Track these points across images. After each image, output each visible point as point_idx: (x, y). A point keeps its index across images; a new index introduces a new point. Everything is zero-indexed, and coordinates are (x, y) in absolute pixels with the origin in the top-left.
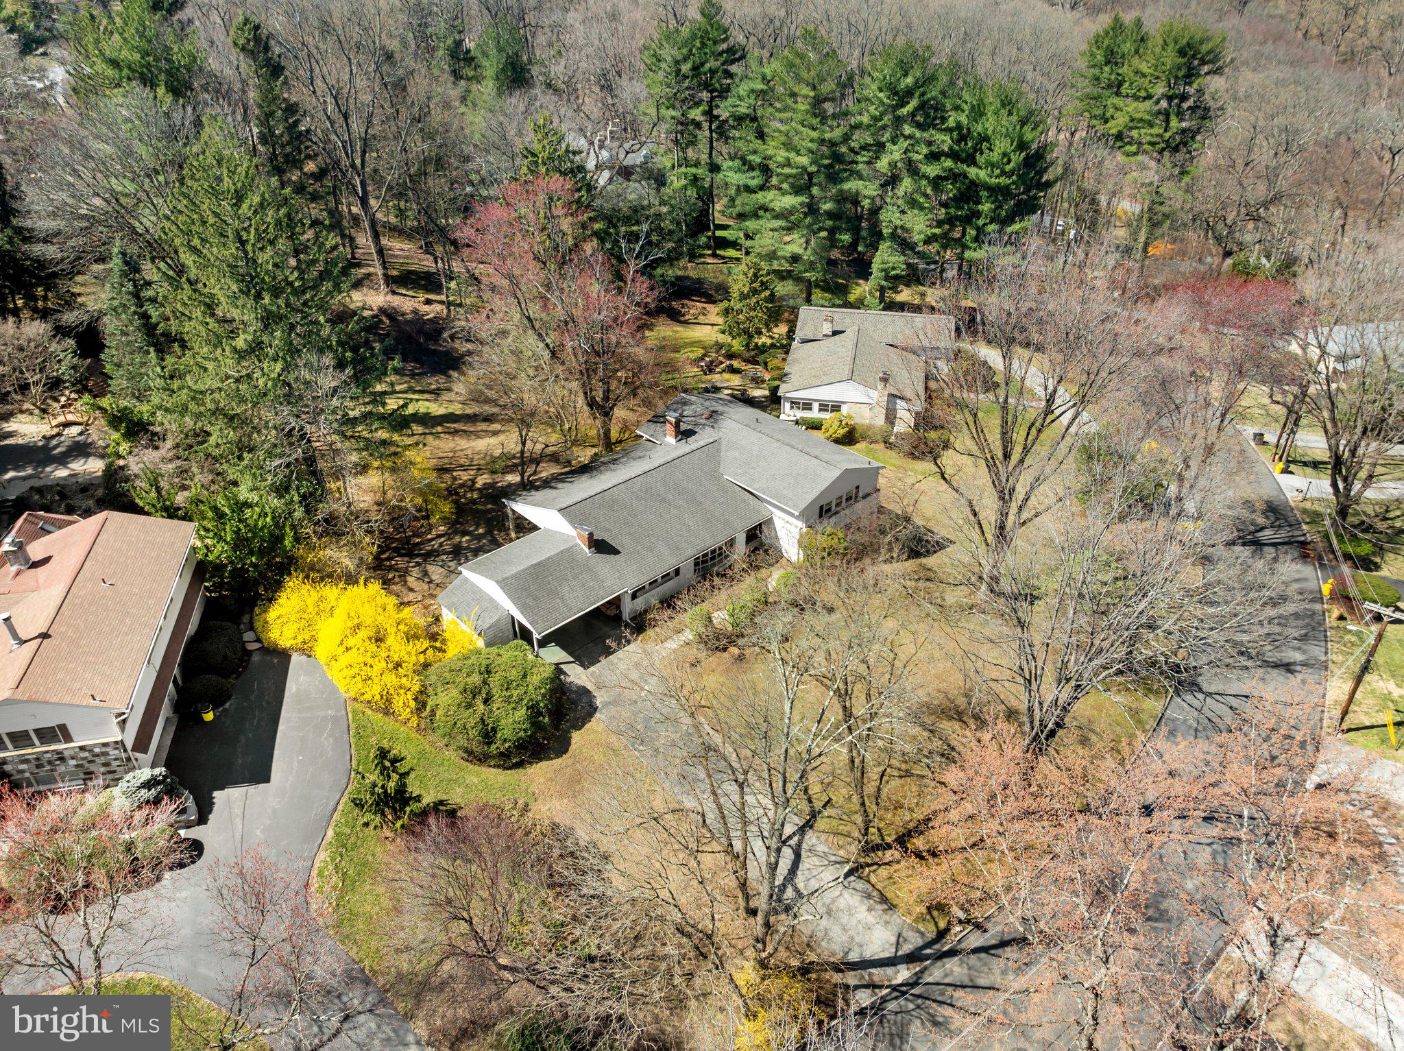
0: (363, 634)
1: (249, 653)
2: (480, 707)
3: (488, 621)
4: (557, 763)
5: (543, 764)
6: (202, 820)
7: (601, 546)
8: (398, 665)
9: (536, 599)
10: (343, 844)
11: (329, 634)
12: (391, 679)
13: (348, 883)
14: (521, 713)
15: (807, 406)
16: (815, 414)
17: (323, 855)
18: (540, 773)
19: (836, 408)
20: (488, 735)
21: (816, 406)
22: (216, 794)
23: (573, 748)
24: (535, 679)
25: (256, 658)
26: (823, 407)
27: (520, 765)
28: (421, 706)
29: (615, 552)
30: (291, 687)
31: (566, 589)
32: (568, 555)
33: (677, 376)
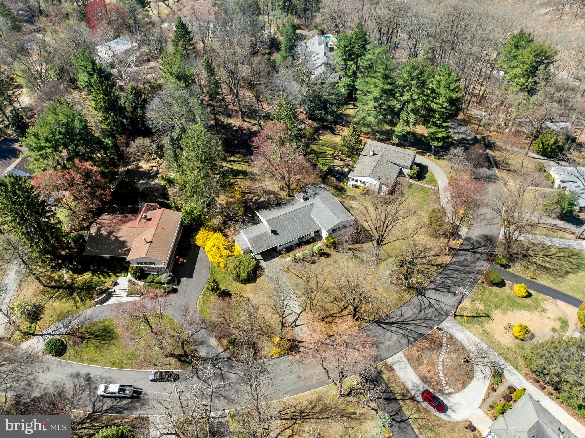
0: (215, 247)
1: (191, 245)
2: (237, 270)
3: (244, 247)
4: (253, 284)
5: (250, 284)
6: (178, 285)
7: (274, 232)
8: (222, 255)
9: (255, 244)
10: (204, 295)
11: (209, 245)
12: (220, 259)
13: (204, 304)
14: (246, 273)
15: (356, 181)
16: (358, 184)
17: (200, 297)
18: (249, 286)
19: (365, 183)
20: (238, 276)
21: (359, 181)
22: (182, 279)
23: (257, 282)
24: (251, 265)
25: (192, 247)
26: (361, 182)
27: (245, 283)
28: (225, 266)
29: (277, 234)
30: (199, 256)
31: (263, 243)
32: (266, 233)
33: (325, 158)
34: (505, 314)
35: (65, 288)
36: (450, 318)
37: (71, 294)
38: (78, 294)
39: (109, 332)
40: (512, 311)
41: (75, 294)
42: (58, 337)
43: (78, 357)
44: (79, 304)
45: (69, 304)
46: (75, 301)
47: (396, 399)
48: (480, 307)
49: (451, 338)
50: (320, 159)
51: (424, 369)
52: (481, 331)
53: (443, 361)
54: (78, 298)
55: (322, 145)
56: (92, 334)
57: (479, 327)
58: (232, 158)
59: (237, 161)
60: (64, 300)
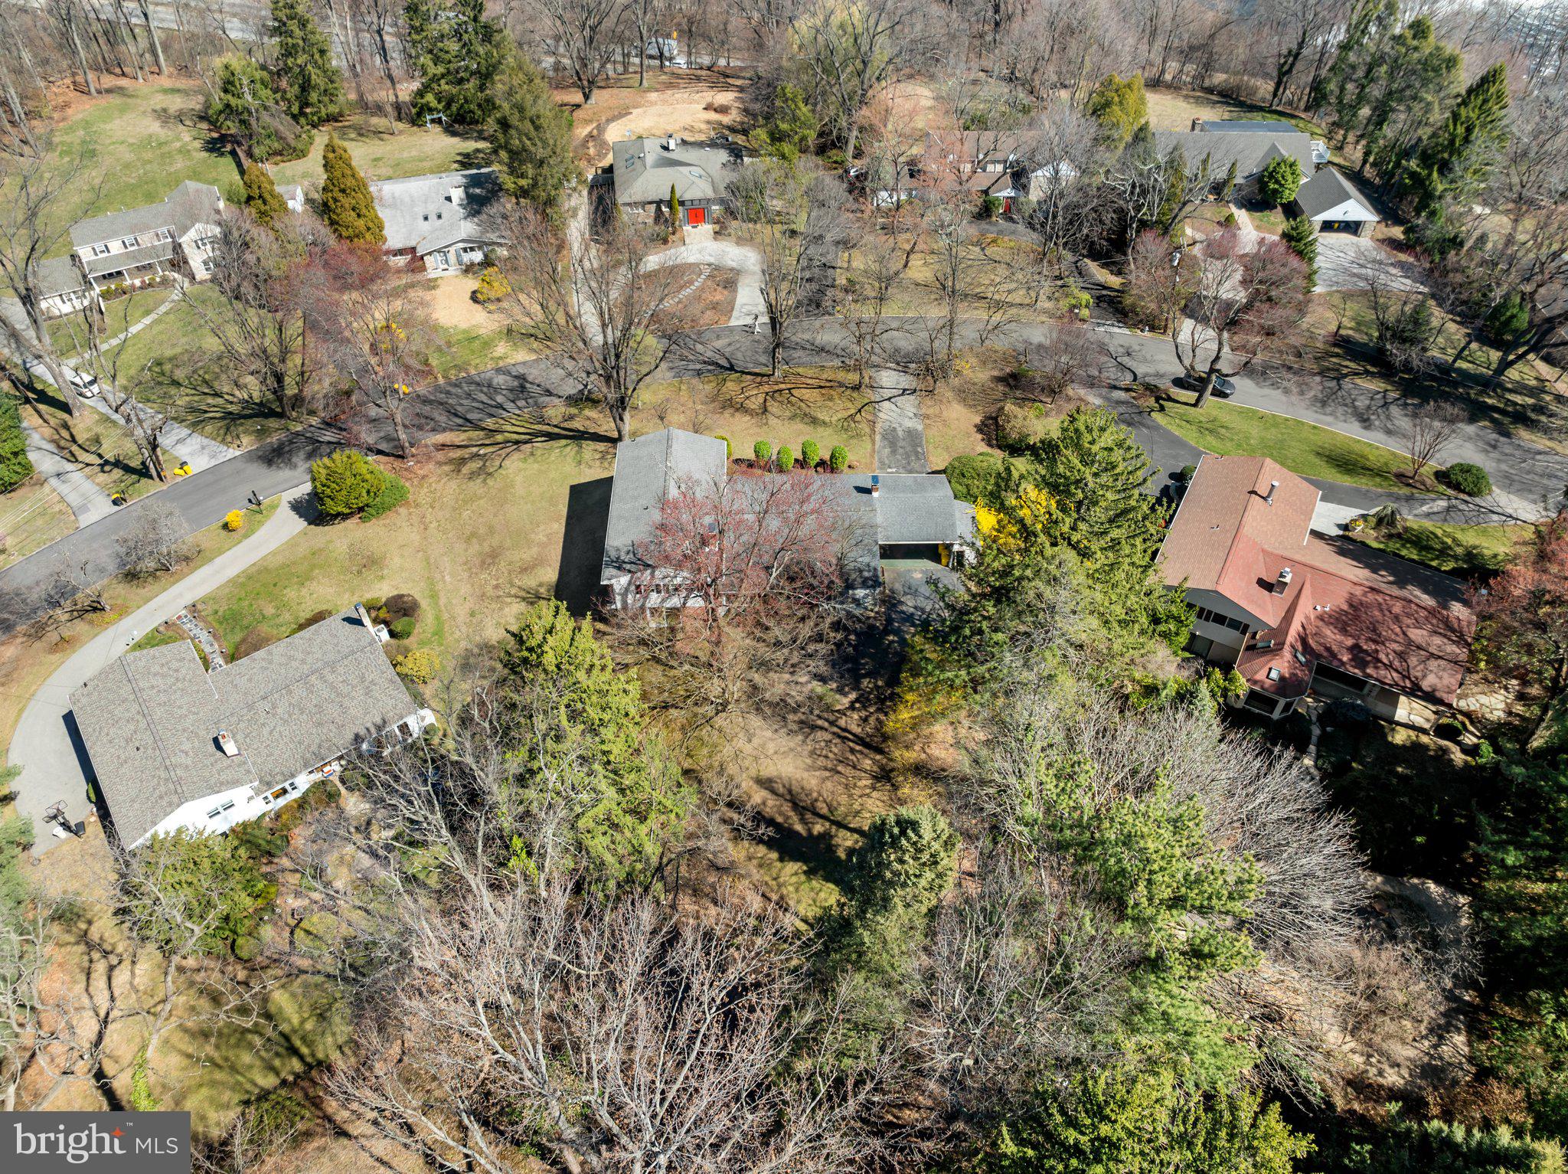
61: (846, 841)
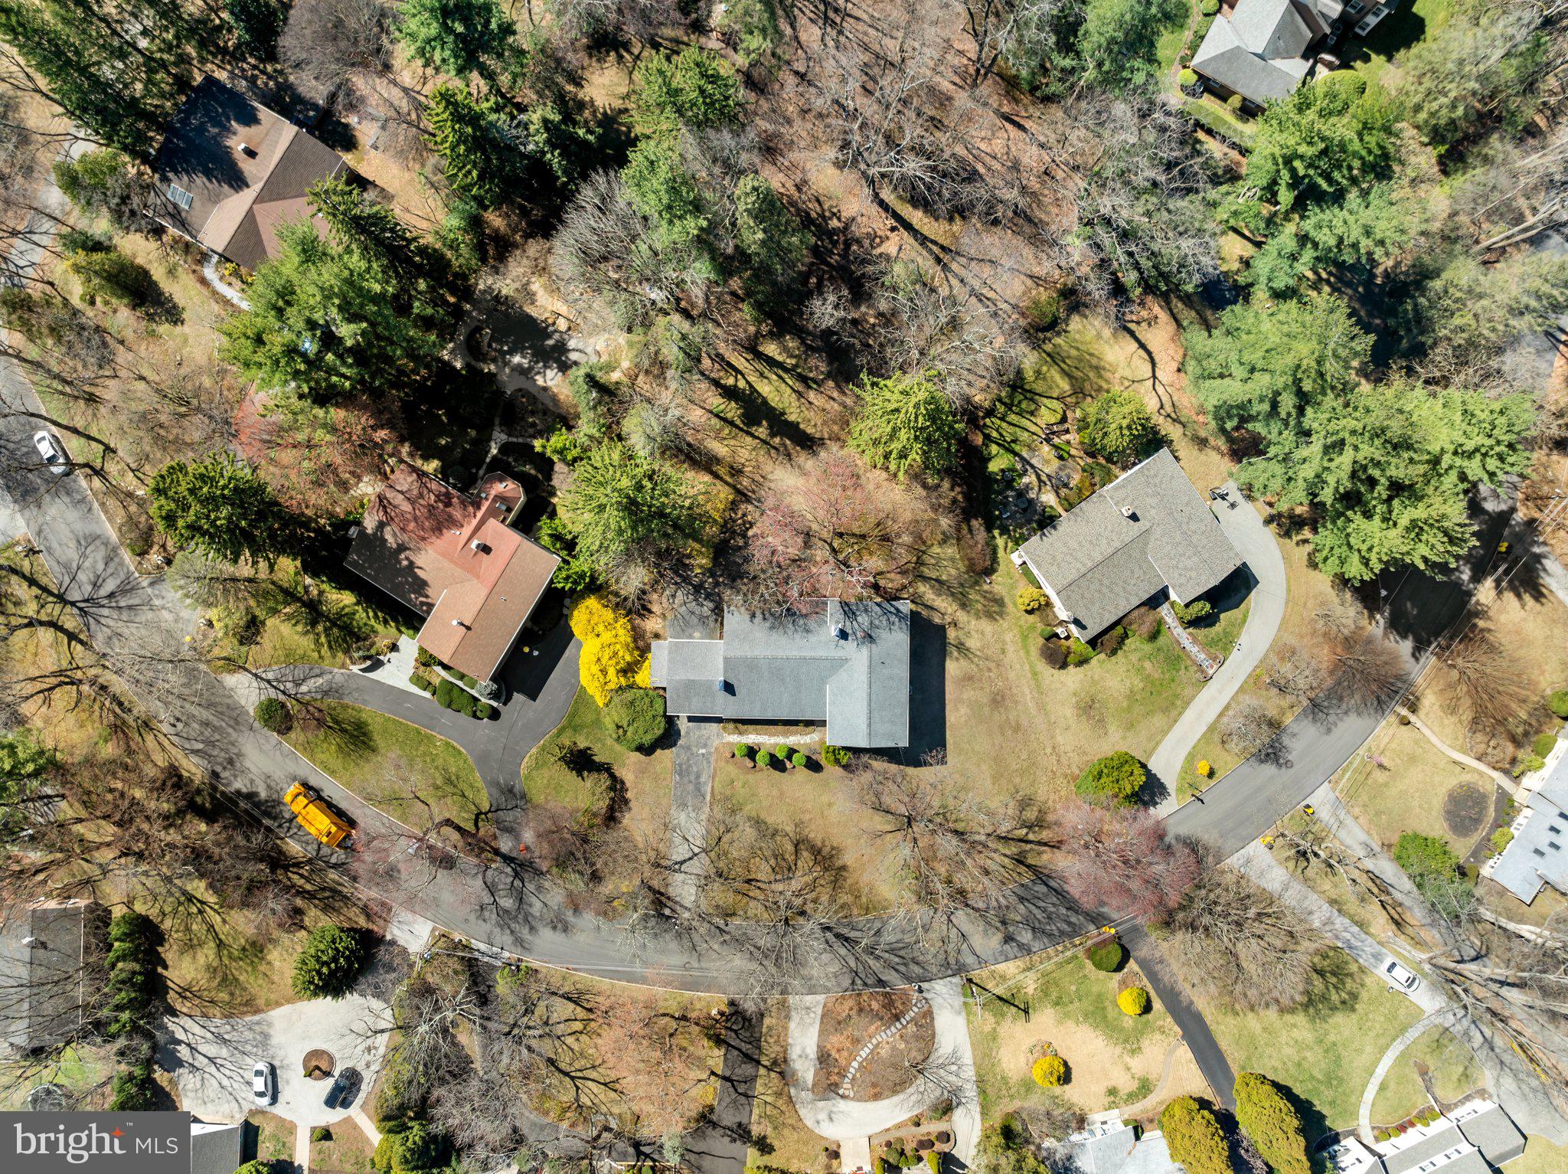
1: (562, 616)
6: (505, 704)
7: (729, 688)
8: (608, 683)
9: (679, 696)
17: (534, 750)
22: (514, 695)
25: (562, 621)
29: (733, 694)
31: (695, 700)
32: (708, 685)
33: (1025, 423)
34: (1060, 1022)
35: (304, 604)
36: (956, 980)
37: (314, 624)
38: (326, 629)
39: (365, 734)
40: (1077, 1022)
41: (320, 628)
42: (282, 697)
43: (308, 748)
44: (325, 650)
45: (306, 643)
46: (317, 642)
47: (758, 1062)
48: (1030, 985)
49: (929, 1014)
50: (1012, 418)
51: (835, 1040)
52: (988, 1028)
53: (877, 1046)
54: (323, 639)
55: (1054, 358)
56: (337, 722)
57: (992, 1020)
58: (771, 349)
59: (780, 365)
60: (300, 628)
61: (762, 431)
